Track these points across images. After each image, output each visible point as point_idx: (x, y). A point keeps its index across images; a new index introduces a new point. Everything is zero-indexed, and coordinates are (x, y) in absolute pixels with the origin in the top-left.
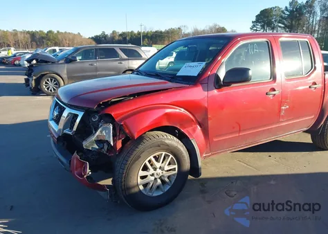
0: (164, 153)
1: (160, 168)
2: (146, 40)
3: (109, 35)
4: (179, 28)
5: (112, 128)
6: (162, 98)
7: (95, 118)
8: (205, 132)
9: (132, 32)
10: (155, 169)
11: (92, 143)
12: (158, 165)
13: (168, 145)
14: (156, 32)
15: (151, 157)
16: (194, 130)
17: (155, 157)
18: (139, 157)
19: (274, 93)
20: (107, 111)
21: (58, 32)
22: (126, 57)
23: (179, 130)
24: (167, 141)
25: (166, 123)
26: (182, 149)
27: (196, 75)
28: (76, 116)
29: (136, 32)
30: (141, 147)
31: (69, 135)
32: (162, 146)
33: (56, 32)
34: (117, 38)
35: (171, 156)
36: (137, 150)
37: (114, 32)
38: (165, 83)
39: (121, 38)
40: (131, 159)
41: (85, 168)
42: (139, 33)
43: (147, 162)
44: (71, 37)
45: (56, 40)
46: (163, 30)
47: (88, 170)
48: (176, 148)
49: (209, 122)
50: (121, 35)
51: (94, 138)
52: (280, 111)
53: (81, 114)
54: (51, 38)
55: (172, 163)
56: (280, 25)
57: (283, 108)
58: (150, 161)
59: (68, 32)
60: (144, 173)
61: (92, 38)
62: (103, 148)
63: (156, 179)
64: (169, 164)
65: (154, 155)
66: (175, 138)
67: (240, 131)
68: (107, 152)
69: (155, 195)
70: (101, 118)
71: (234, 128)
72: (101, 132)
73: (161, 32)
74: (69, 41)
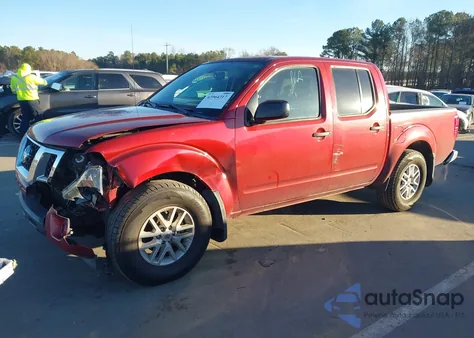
0: (176, 208)
1: (171, 228)
2: (174, 65)
3: (119, 57)
4: (222, 52)
5: (101, 171)
6: (173, 136)
7: (80, 159)
8: (233, 181)
9: (153, 54)
10: (163, 229)
11: (74, 192)
12: (167, 224)
13: (180, 197)
14: (189, 55)
15: (158, 213)
16: (218, 179)
17: (163, 213)
18: (141, 212)
19: (323, 134)
20: (96, 149)
21: (41, 49)
22: (139, 87)
23: (197, 179)
24: (180, 193)
25: (178, 168)
26: (200, 203)
27: (220, 107)
28: (54, 157)
29: (159, 54)
30: (143, 199)
31: (44, 183)
32: (172, 199)
33: (37, 49)
34: (132, 61)
35: (186, 212)
36: (138, 202)
37: (127, 53)
38: (180, 117)
39: (137, 62)
40: (128, 214)
41: (65, 225)
42: (164, 57)
43: (151, 219)
44: (61, 57)
45: (37, 62)
46: (199, 54)
47: (69, 229)
48: (192, 201)
49: (238, 169)
50: (136, 58)
51: (76, 185)
52: (332, 158)
53: (60, 155)
54: (30, 57)
55: (187, 221)
56: (359, 52)
57: (336, 154)
58: (156, 219)
59: (56, 50)
60: (148, 234)
61: (94, 61)
62: (91, 200)
63: (164, 243)
64: (184, 223)
65: (162, 210)
66: (191, 189)
67: (278, 183)
68: (96, 205)
69: (162, 264)
70: (88, 159)
71: (270, 178)
72: (87, 177)
73: (196, 56)
74: (58, 63)
